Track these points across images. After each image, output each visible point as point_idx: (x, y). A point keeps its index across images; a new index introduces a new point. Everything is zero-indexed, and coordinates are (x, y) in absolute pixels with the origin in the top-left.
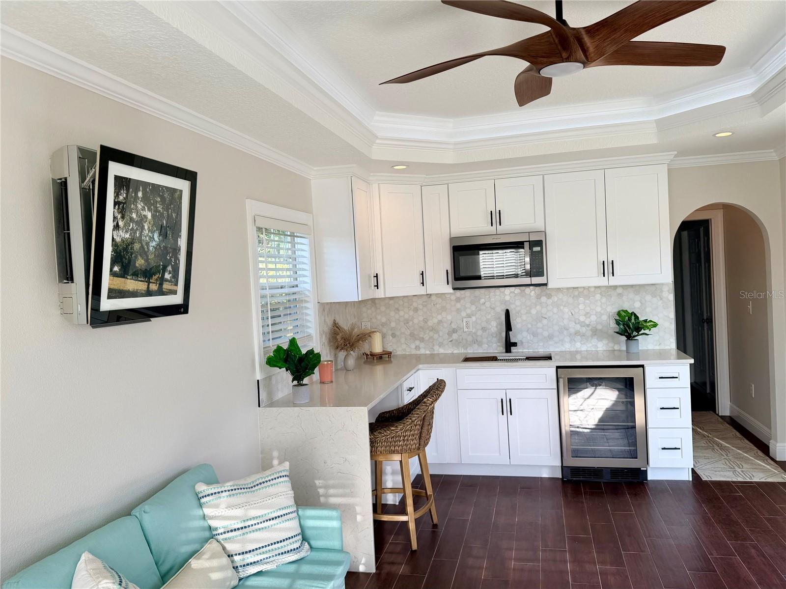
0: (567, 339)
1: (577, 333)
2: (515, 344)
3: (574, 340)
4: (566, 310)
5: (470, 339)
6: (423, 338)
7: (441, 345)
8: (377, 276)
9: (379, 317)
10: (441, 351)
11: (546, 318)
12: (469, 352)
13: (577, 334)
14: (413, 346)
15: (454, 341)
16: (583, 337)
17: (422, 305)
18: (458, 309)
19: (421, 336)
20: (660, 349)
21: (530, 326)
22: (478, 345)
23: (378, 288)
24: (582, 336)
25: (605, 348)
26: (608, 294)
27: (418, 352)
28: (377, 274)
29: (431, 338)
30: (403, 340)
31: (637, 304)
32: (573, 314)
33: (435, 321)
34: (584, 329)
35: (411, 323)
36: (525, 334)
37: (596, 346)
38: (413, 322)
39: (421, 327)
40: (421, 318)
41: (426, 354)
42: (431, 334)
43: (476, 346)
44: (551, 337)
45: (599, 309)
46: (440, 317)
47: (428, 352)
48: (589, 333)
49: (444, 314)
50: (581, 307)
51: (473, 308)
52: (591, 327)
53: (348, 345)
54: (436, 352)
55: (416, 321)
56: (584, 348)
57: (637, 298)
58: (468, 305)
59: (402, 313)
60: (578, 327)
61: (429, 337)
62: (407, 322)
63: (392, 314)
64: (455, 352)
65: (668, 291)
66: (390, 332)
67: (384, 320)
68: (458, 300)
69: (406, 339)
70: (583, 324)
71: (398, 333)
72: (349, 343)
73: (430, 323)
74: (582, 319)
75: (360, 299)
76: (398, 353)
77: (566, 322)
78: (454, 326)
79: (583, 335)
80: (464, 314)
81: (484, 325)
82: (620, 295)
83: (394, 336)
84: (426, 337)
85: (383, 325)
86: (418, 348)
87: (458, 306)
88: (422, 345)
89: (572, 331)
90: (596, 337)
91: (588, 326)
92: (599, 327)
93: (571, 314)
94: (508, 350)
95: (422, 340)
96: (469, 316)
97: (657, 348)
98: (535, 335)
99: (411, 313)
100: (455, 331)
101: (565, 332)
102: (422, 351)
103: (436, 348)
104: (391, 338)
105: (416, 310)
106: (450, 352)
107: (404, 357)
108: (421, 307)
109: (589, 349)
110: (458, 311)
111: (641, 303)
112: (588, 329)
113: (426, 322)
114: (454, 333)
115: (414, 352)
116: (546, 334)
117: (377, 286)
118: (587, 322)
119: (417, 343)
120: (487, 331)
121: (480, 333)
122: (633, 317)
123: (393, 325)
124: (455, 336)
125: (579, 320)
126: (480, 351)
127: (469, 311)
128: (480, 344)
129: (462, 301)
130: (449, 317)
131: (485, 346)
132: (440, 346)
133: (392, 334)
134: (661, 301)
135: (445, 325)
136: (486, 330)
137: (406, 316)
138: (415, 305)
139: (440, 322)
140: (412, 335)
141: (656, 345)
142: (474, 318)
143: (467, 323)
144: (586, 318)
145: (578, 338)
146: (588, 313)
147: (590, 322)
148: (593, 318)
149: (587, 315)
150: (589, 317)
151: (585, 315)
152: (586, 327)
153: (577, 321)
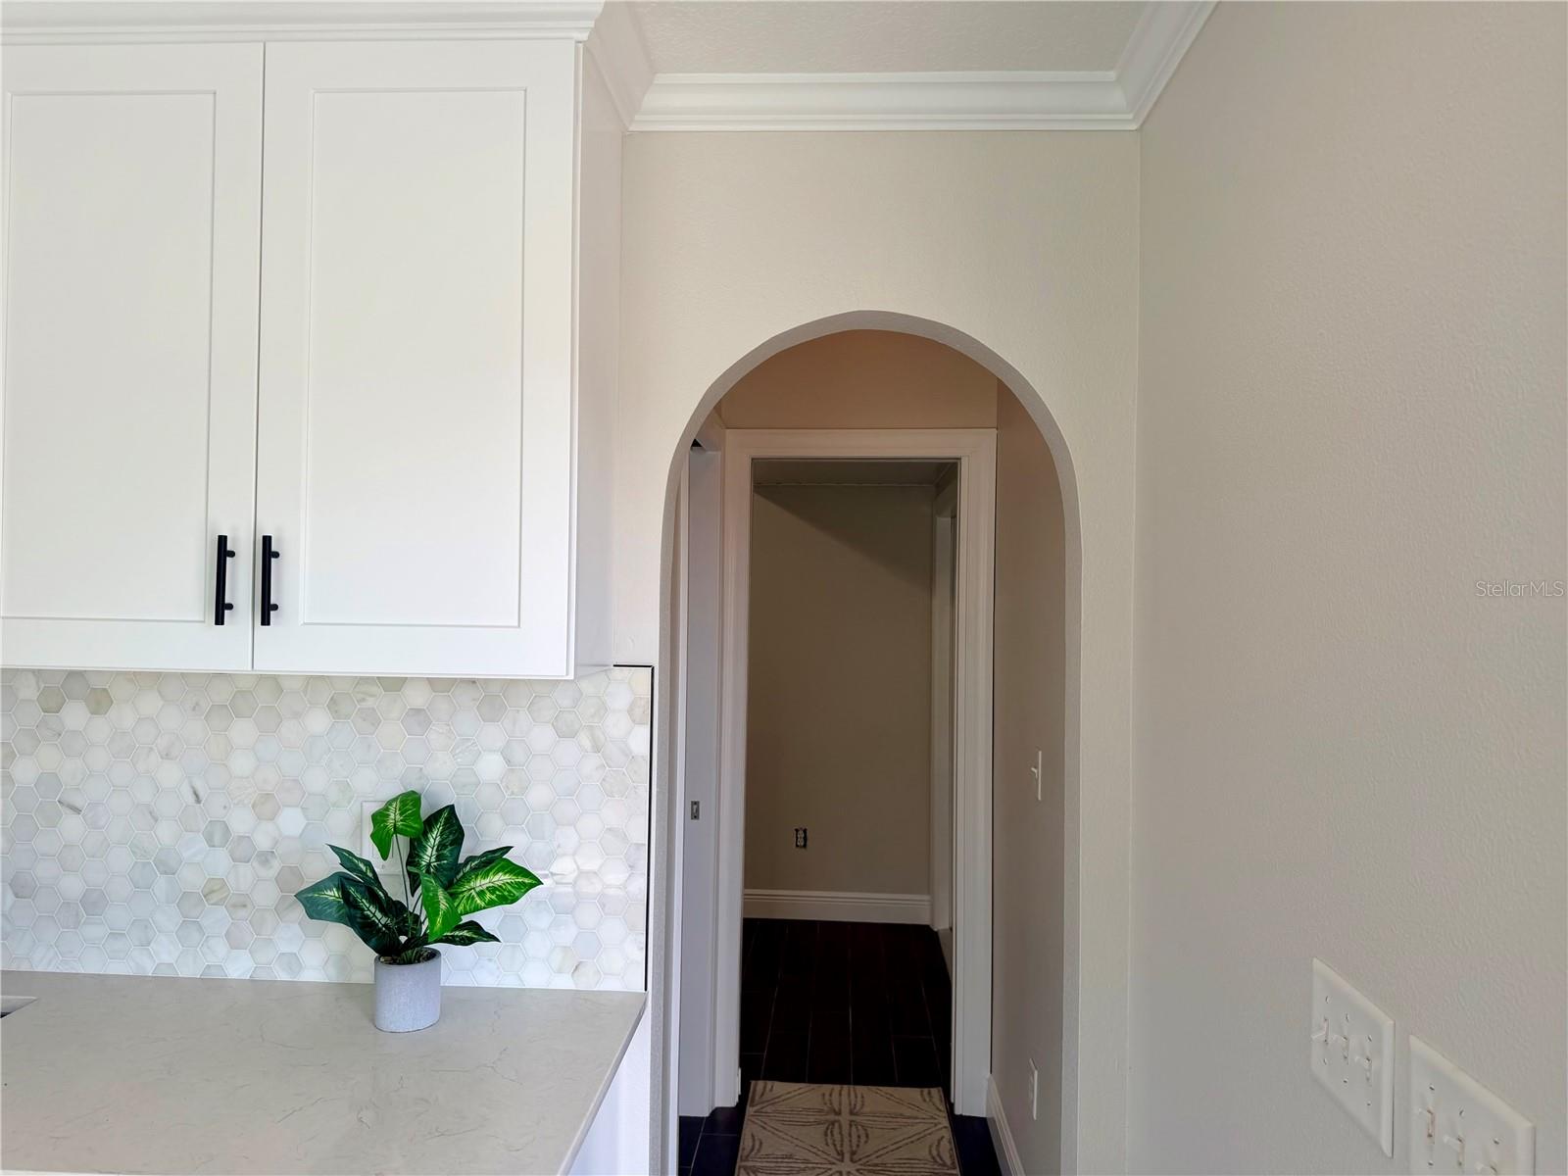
0: (168, 921)
1: (213, 892)
3: (200, 928)
4: (170, 774)
11: (77, 811)
13: (215, 898)
16: (242, 913)
24: (234, 906)
26: (364, 705)
31: (491, 766)
32: (201, 794)
34: (244, 877)
37: (293, 961)
44: (93, 903)
45: (315, 781)
48: (268, 895)
50: (241, 764)
52: (276, 866)
56: (239, 967)
57: (493, 735)
60: (220, 862)
65: (630, 711)
70: (243, 851)
74: (241, 822)
77: (165, 832)
79: (242, 903)
82: (419, 717)
89: (192, 879)
91: (265, 858)
93: (191, 799)
97: (564, 982)
101: (161, 883)
109: (263, 976)
111: (508, 762)
112: (261, 872)
116: (73, 886)
118: (263, 842)
122: (434, 838)
125: (227, 830)
134: (593, 760)
141: (560, 971)
144: (260, 819)
145: (216, 918)
146: (268, 796)
147: (276, 843)
148: (292, 822)
149: (266, 805)
150: (272, 819)
151: (253, 807)
152: (255, 864)
153: (218, 834)
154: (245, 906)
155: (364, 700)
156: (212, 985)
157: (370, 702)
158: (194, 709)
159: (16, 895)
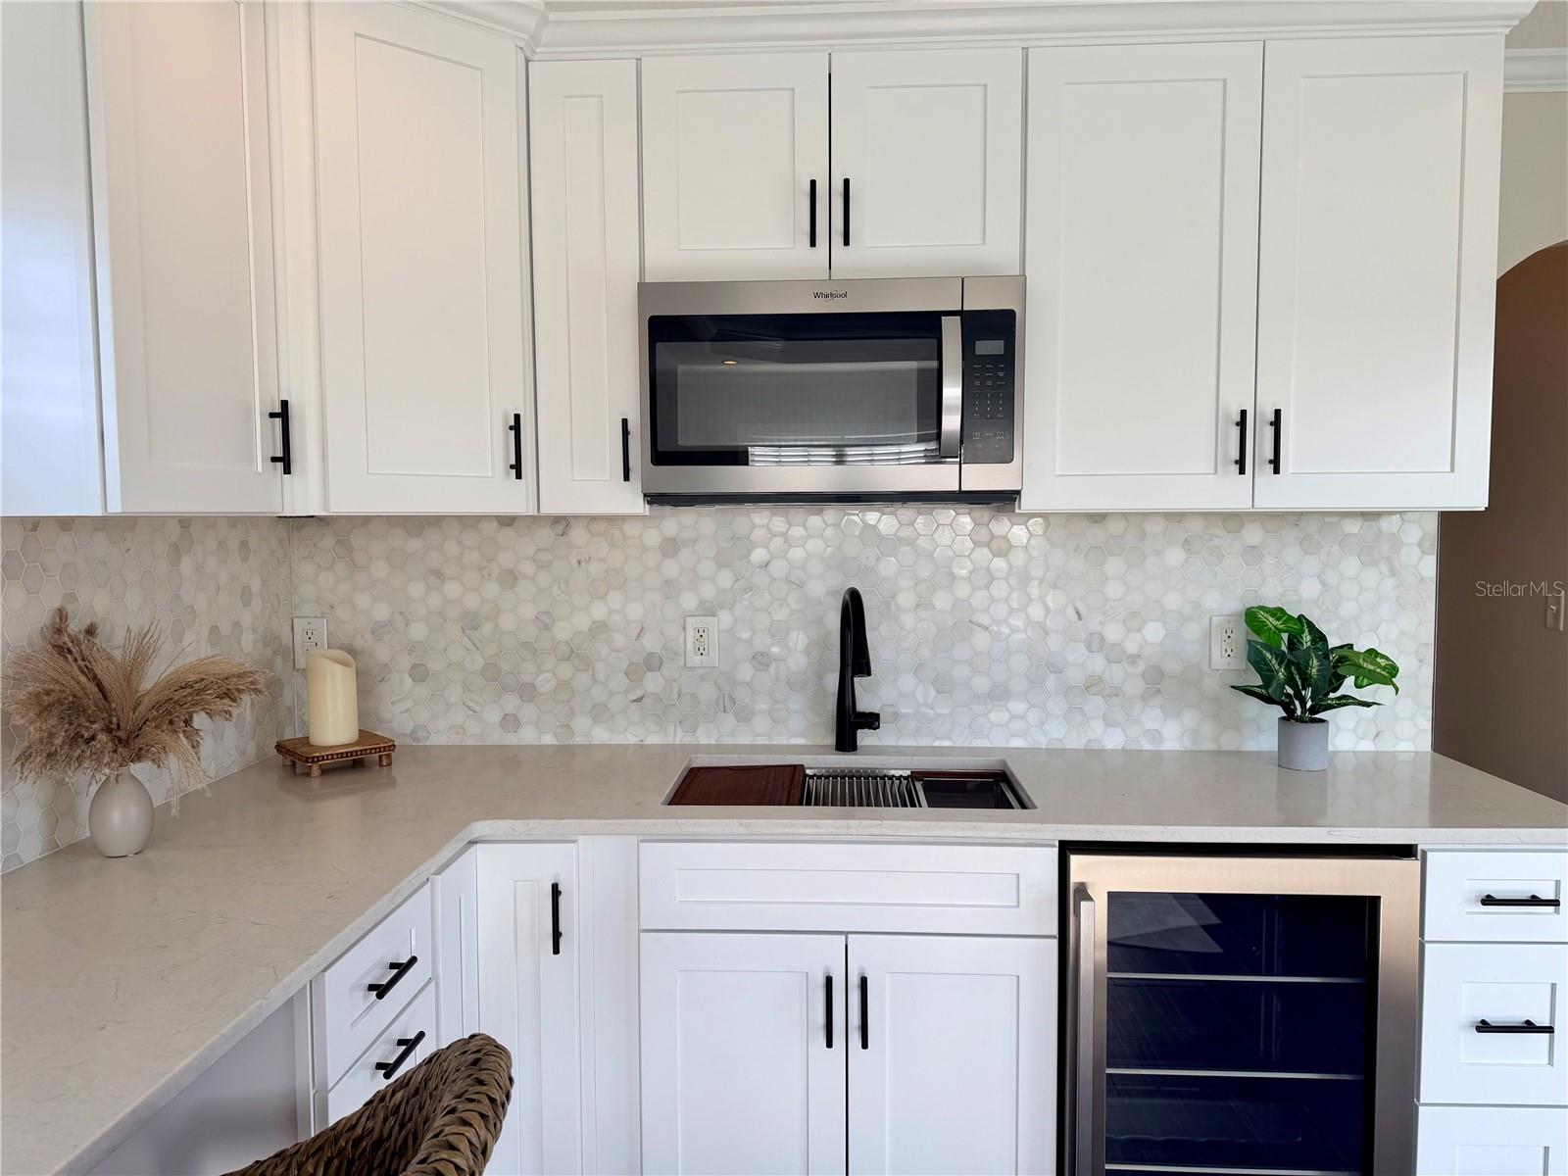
0: (1057, 706)
1: (1093, 685)
2: (872, 721)
3: (1082, 711)
4: (1058, 599)
5: (707, 693)
6: (533, 686)
7: (600, 713)
8: (283, 414)
9: (363, 601)
10: (601, 735)
11: (984, 627)
12: (704, 741)
13: (1093, 690)
14: (493, 716)
15: (648, 702)
16: (1116, 701)
17: (534, 559)
18: (668, 582)
19: (526, 678)
20: (1377, 753)
21: (925, 652)
22: (736, 715)
23: (287, 470)
24: (1109, 695)
25: (1186, 744)
26: (1210, 544)
27: (511, 739)
28: (285, 404)
29: (565, 685)
30: (454, 694)
31: (1310, 589)
32: (1082, 613)
33: (582, 622)
34: (1117, 673)
35: (487, 628)
36: (907, 682)
37: (1156, 735)
38: (497, 625)
39: (526, 645)
40: (528, 612)
41: (539, 748)
42: (566, 670)
43: (729, 722)
44: (997, 696)
45: (1173, 601)
46: (599, 611)
47: (549, 739)
48: (1136, 687)
49: (615, 599)
50: (1114, 590)
51: (726, 579)
52: (1142, 665)
53: (103, 737)
54: (578, 740)
55: (507, 622)
56: (1114, 740)
57: (1311, 564)
58: (707, 567)
59: (452, 589)
60: (1097, 664)
61: (554, 683)
62: (471, 622)
63: (416, 589)
64: (653, 739)
65: (1420, 544)
66: (405, 661)
67: (382, 612)
68: (670, 547)
69: (467, 688)
70: (1115, 655)
71: (435, 665)
72: (108, 730)
73: (562, 631)
74: (1113, 633)
75: (115, 507)
76: (437, 740)
77: (1054, 643)
78: (650, 643)
79: (1115, 693)
80: (689, 601)
81: (761, 643)
82: (1253, 553)
83: (419, 674)
84: (545, 683)
85: (379, 630)
86: (510, 722)
87: (671, 568)
88: (528, 712)
89: (1075, 676)
90: (1157, 700)
91: (1133, 659)
92: (1172, 666)
93: (1074, 617)
94: (846, 742)
95: (528, 692)
96: (708, 610)
97: (1366, 746)
98: (943, 686)
99: (492, 589)
100: (652, 663)
101: (1051, 682)
102: (528, 736)
103: (582, 723)
104: (408, 681)
105: (510, 578)
106: (631, 739)
107: (459, 754)
108: (528, 568)
109: (1133, 746)
110: (670, 589)
111: (1324, 584)
112: (1130, 670)
113: (547, 628)
114: (650, 670)
115: (496, 737)
116: (981, 684)
117: (285, 461)
118: (1131, 647)
119: (510, 703)
120: (772, 669)
121: (745, 672)
122: (1306, 636)
123: (418, 631)
124: (653, 683)
125: (1103, 639)
126: (744, 739)
127: (708, 592)
128: (745, 716)
129: (685, 554)
130: (635, 611)
131: (761, 724)
132: (595, 719)
133: (415, 666)
134: (1390, 582)
135: (619, 640)
136: (768, 666)
137: (472, 602)
138: (506, 559)
139: (600, 628)
140: (492, 673)
141: (1361, 738)
142: (725, 618)
143: (701, 634)
144: (1129, 631)
145: (1095, 704)
146: (1134, 614)
147: (1141, 647)
148: (1154, 632)
149: (1134, 620)
150: (1139, 630)
151: (1124, 621)
152: (1126, 665)
153: (1096, 643)
154: (1117, 695)
155: (1211, 540)
156: (1093, 754)
157: (1216, 542)
158: (1076, 550)
159: (938, 692)
